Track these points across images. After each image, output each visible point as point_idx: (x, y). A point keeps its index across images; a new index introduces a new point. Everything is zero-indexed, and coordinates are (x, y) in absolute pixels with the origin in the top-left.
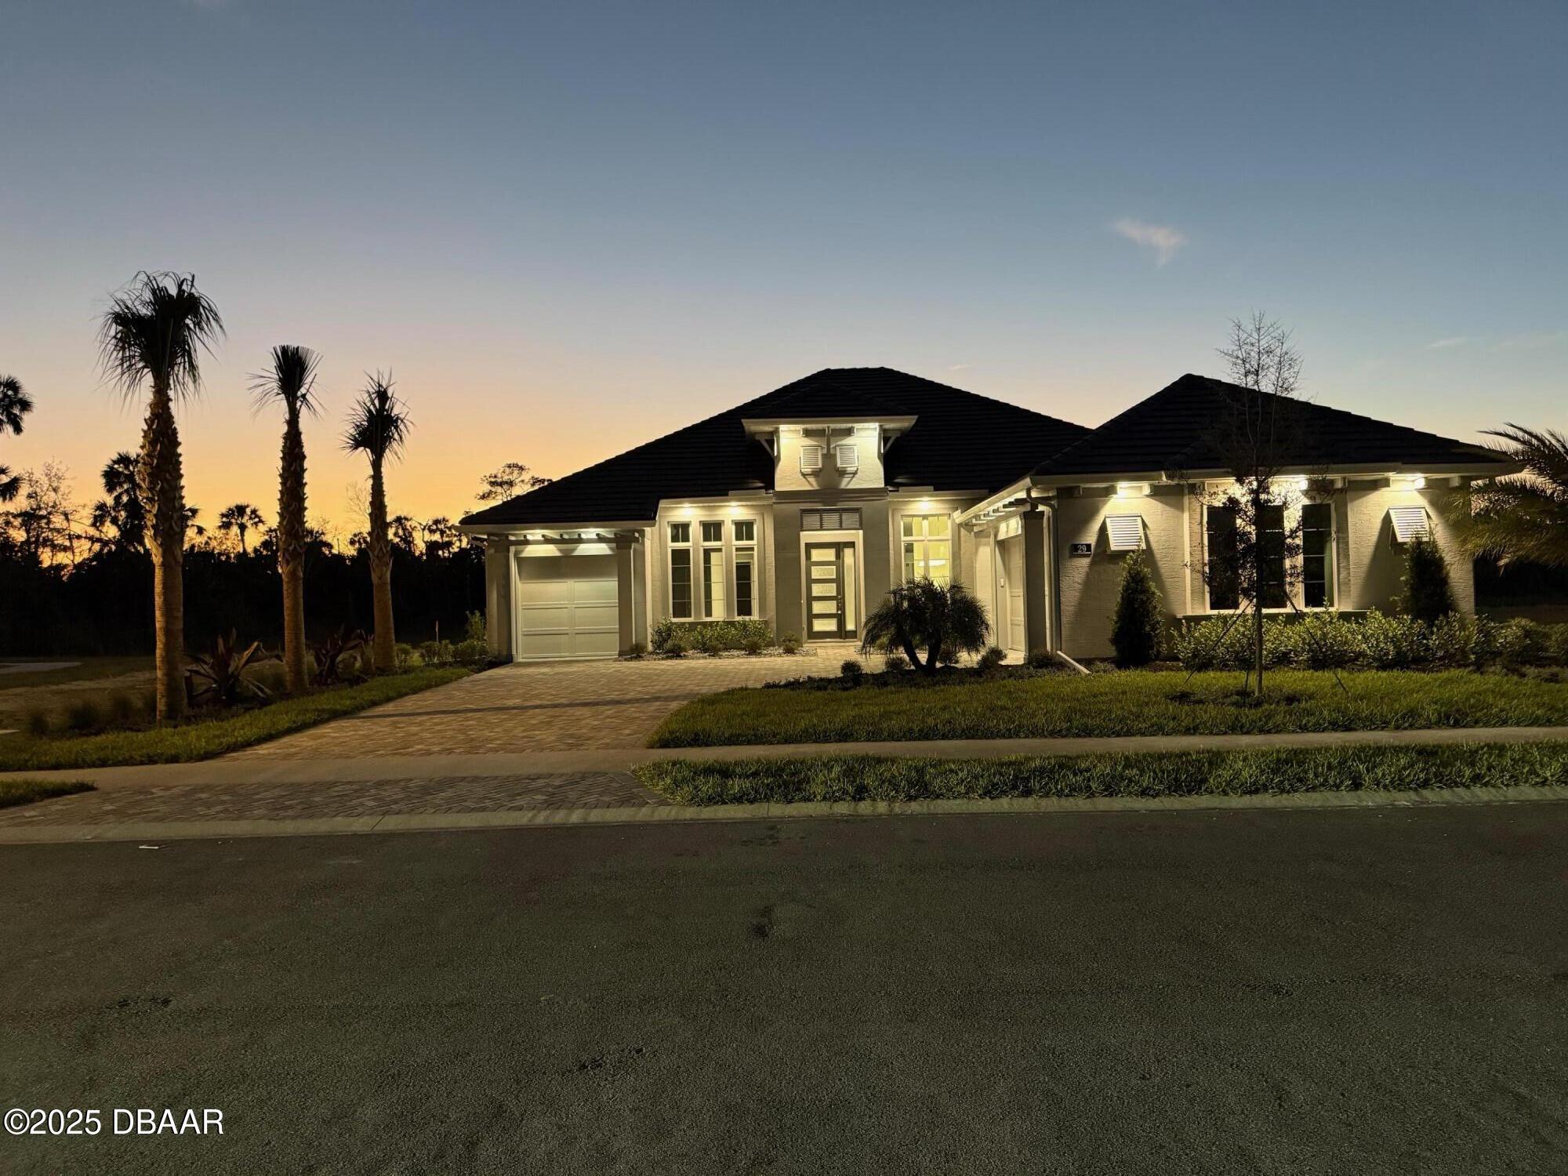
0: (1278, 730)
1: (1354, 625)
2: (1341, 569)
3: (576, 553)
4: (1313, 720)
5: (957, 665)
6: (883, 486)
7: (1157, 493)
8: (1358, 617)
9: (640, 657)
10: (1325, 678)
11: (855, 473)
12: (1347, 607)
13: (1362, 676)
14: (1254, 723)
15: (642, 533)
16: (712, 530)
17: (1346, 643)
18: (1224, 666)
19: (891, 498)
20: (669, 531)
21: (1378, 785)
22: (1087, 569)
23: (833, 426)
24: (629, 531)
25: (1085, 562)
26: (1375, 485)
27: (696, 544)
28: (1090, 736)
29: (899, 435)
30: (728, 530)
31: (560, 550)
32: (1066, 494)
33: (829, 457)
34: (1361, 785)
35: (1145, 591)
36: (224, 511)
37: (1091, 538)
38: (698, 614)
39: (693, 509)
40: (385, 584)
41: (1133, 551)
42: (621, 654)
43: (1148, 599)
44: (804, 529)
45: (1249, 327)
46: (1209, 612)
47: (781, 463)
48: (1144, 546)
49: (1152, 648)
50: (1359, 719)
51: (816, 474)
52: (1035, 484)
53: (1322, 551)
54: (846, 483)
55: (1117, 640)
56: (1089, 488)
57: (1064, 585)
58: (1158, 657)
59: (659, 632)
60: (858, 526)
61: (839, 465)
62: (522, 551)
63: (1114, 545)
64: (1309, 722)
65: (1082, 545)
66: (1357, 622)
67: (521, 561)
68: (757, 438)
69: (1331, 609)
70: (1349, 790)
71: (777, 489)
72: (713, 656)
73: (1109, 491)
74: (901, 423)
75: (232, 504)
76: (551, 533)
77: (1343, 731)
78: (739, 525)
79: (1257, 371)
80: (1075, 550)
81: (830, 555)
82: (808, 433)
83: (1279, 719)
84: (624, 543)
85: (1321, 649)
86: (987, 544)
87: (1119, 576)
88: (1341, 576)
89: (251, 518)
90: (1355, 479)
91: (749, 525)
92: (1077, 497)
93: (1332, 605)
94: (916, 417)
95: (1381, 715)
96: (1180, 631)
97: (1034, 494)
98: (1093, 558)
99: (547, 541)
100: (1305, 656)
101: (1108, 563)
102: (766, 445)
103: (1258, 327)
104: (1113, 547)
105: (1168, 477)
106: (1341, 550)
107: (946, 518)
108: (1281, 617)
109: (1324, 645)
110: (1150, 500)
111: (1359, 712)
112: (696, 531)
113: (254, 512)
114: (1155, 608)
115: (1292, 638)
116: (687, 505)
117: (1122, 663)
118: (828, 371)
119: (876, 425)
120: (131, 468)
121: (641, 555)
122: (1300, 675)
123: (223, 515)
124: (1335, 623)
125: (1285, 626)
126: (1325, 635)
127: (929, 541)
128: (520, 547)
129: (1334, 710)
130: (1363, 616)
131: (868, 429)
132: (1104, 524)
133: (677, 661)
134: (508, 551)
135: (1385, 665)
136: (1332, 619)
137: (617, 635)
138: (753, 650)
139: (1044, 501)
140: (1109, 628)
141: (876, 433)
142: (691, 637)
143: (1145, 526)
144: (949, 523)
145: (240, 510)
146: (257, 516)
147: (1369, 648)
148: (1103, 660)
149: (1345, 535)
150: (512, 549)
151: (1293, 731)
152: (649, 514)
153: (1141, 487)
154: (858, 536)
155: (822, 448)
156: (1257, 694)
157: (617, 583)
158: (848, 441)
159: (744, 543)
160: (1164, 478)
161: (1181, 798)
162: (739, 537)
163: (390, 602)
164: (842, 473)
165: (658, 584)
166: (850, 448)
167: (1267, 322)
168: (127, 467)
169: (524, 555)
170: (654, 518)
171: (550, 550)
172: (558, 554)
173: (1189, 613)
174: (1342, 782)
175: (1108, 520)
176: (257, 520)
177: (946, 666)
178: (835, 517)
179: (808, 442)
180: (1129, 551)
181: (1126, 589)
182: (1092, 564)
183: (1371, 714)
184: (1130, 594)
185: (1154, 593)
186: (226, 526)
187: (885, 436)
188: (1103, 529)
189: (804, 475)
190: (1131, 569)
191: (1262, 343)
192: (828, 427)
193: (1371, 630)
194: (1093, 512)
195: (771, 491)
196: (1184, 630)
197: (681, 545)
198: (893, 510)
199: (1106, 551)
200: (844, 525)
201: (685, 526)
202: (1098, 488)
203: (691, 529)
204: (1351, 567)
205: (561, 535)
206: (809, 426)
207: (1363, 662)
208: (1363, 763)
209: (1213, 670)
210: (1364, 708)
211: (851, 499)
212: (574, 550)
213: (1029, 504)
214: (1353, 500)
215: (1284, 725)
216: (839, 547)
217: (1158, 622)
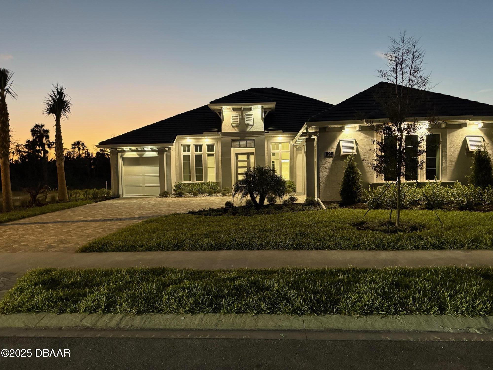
0: (403, 248)
1: (448, 188)
2: (443, 163)
3: (144, 156)
4: (422, 242)
5: (276, 203)
6: (263, 130)
7: (362, 129)
8: (449, 185)
9: (167, 196)
10: (432, 214)
11: (252, 126)
12: (446, 180)
13: (451, 213)
14: (390, 244)
15: (169, 149)
16: (198, 147)
17: (443, 197)
18: (387, 207)
19: (266, 135)
20: (182, 148)
21: (457, 311)
22: (331, 163)
23: (244, 107)
24: (163, 147)
25: (331, 160)
26: (460, 126)
27: (192, 153)
28: (303, 249)
29: (270, 111)
30: (205, 148)
31: (138, 155)
32: (322, 131)
33: (242, 119)
34: (445, 309)
35: (354, 172)
36: (73, 143)
37: (333, 149)
38: (193, 180)
39: (191, 139)
40: (62, 167)
41: (350, 155)
42: (160, 195)
43: (355, 176)
44: (233, 147)
45: (398, 40)
46: (384, 182)
47: (224, 122)
48: (356, 153)
49: (357, 198)
50: (448, 243)
51: (237, 126)
52: (309, 126)
53: (435, 155)
54: (249, 130)
55: (342, 193)
56: (333, 128)
57: (321, 170)
58: (359, 201)
59: (176, 186)
60: (253, 146)
61: (246, 122)
62: (124, 155)
63: (343, 153)
64: (420, 244)
65: (329, 152)
66: (450, 187)
67: (124, 159)
68: (215, 112)
69: (438, 181)
70: (437, 314)
71: (223, 131)
72: (194, 196)
73: (342, 129)
74: (271, 106)
75: (76, 141)
76: (134, 148)
77: (438, 250)
78: (209, 146)
79: (402, 62)
80: (327, 155)
81: (245, 157)
82: (234, 110)
83: (404, 241)
84: (161, 152)
85: (432, 199)
86: (301, 153)
87: (344, 165)
88: (443, 166)
89: (82, 146)
90: (451, 123)
91: (213, 146)
92: (327, 132)
93: (438, 179)
94: (276, 103)
95: (460, 240)
96: (368, 190)
97: (310, 131)
98: (334, 158)
99: (132, 151)
100: (424, 202)
101: (341, 160)
102: (218, 114)
103: (402, 39)
104: (342, 153)
105: (366, 122)
106: (443, 155)
107: (288, 143)
108: (415, 184)
109: (433, 198)
110: (359, 132)
111: (448, 238)
112: (192, 148)
113: (83, 143)
114: (359, 180)
115: (419, 193)
116: (188, 138)
117: (342, 205)
118: (252, 89)
119: (260, 106)
120: (40, 129)
121: (169, 157)
122: (421, 212)
123: (73, 145)
124: (439, 188)
125: (417, 188)
126: (434, 193)
127: (282, 152)
128: (123, 153)
129: (434, 237)
130: (452, 184)
131: (257, 108)
132: (339, 143)
133: (181, 198)
134: (117, 155)
135: (462, 208)
136: (438, 186)
137: (159, 188)
138: (210, 194)
139: (314, 134)
140: (339, 188)
141: (260, 110)
142: (188, 189)
143: (357, 144)
144: (289, 145)
145: (78, 143)
146: (84, 145)
147: (454, 199)
148: (334, 202)
149: (446, 148)
150: (119, 154)
151: (411, 249)
152: (171, 141)
153: (356, 127)
154: (253, 150)
155: (240, 115)
156: (396, 225)
157: (159, 168)
158: (250, 113)
159: (211, 153)
160: (365, 123)
161: (318, 317)
162: (209, 150)
163: (64, 174)
164: (247, 125)
165: (178, 168)
166: (251, 115)
167: (407, 37)
168: (38, 128)
169: (125, 156)
170: (173, 142)
171: (135, 155)
172: (137, 156)
173: (375, 182)
174: (431, 308)
175: (341, 142)
176: (84, 146)
177: (271, 203)
178: (245, 143)
179: (235, 113)
180: (348, 155)
181: (347, 171)
182: (334, 161)
183: (454, 240)
184: (348, 173)
185: (358, 174)
186: (74, 148)
187: (264, 111)
188: (339, 145)
189: (233, 126)
190: (348, 163)
191: (404, 47)
192: (242, 107)
193: (456, 191)
194: (335, 138)
195: (220, 133)
196: (370, 190)
197: (187, 153)
198: (268, 140)
199: (340, 155)
200: (248, 146)
201: (188, 146)
202: (337, 128)
203: (190, 147)
204: (448, 162)
205: (137, 149)
206: (234, 107)
207: (451, 205)
208: (447, 289)
209: (381, 209)
210: (450, 235)
211: (251, 136)
212: (143, 155)
213: (308, 135)
214: (450, 133)
215: (407, 245)
216: (249, 155)
217: (360, 186)
